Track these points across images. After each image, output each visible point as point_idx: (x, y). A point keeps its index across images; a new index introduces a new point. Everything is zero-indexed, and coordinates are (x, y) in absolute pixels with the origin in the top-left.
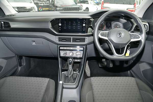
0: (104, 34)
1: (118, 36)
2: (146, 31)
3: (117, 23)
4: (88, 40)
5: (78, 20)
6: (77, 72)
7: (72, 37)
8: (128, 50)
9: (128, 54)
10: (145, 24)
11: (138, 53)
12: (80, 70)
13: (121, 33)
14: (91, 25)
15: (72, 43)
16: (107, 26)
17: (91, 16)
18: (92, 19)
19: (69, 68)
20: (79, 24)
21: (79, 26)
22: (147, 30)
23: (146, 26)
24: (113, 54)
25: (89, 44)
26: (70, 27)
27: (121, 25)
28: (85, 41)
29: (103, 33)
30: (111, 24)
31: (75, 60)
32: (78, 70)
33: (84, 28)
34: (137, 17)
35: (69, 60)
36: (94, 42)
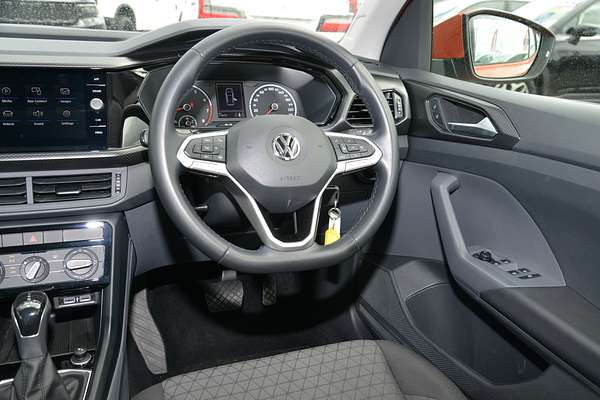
0: (207, 148)
1: (277, 154)
2: (397, 120)
3: (272, 87)
4: (126, 183)
5: (61, 75)
6: (78, 367)
7: (29, 175)
8: (332, 215)
9: (333, 234)
10: (394, 91)
11: (375, 224)
12: (96, 355)
13: (285, 137)
14: (138, 104)
15: (31, 207)
16: (222, 106)
17: (130, 55)
18: (142, 69)
19: (25, 356)
20: (65, 97)
21: (67, 113)
22: (404, 116)
23: (396, 97)
24: (263, 244)
25: (135, 203)
26: (9, 119)
27: (291, 97)
28: (110, 190)
29: (202, 142)
30: (240, 94)
31: (61, 302)
32: (84, 356)
33: (99, 123)
34: (354, 61)
35: (21, 307)
36: (156, 195)
